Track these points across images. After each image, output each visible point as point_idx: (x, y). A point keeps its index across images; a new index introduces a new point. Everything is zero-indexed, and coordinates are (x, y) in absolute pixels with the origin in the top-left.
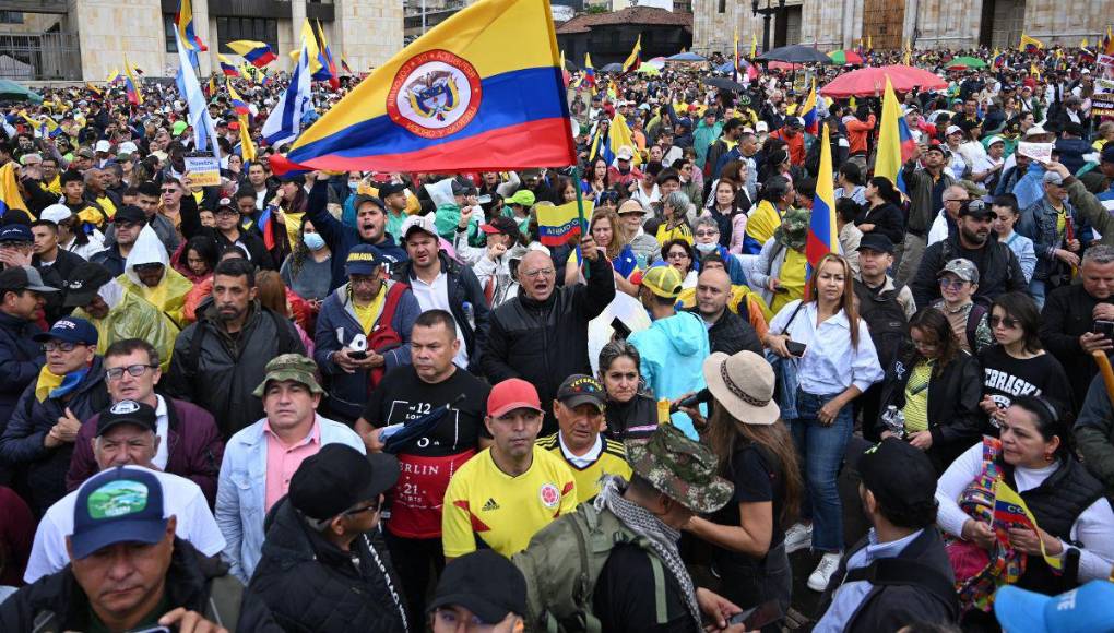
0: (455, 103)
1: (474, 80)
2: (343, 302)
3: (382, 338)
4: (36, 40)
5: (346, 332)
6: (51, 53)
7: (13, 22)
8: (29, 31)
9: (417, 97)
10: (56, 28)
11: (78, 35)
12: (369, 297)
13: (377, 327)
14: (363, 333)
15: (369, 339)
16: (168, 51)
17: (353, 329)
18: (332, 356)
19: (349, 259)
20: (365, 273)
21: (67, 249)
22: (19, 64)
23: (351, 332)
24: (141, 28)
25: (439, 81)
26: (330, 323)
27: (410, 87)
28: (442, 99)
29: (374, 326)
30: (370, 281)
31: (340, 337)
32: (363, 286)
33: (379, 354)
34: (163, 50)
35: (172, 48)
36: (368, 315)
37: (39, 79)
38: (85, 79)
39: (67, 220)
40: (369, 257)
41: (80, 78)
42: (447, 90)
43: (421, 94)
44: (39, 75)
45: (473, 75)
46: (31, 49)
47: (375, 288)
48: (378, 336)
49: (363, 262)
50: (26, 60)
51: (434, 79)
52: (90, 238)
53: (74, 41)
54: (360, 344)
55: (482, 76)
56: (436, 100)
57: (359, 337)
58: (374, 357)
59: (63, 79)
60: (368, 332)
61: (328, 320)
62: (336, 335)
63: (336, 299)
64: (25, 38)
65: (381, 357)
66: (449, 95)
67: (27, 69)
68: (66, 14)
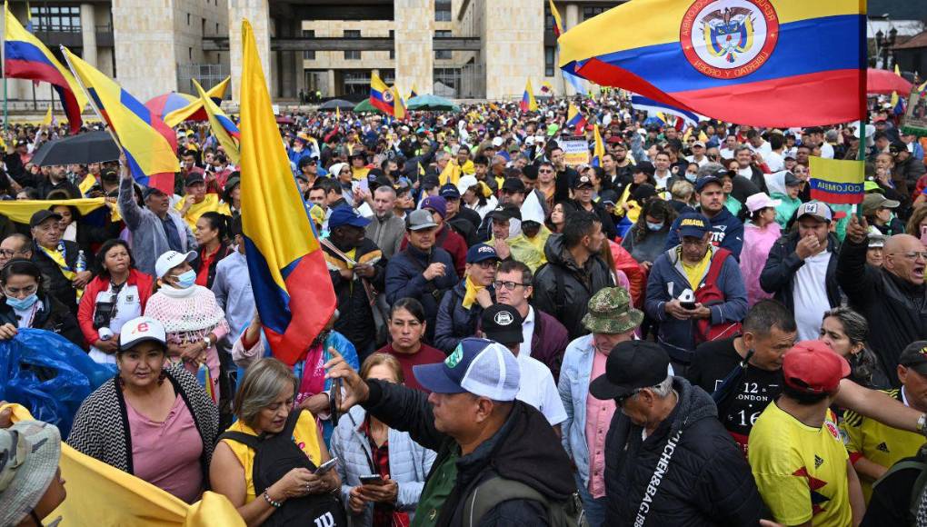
0: (747, 45)
1: (772, 24)
2: (673, 261)
3: (708, 295)
4: (458, 70)
5: (675, 287)
6: (466, 78)
7: (446, 58)
8: (455, 64)
9: (712, 30)
10: (472, 61)
11: (485, 65)
12: (696, 258)
13: (703, 285)
14: (690, 288)
15: (696, 294)
16: (546, 75)
17: (682, 284)
18: (663, 306)
19: (682, 224)
20: (696, 237)
21: (473, 208)
22: (448, 88)
23: (680, 287)
24: (529, 59)
25: (736, 18)
26: (662, 278)
27: (707, 19)
28: (736, 37)
29: (700, 284)
30: (699, 244)
31: (671, 291)
32: (693, 247)
33: (706, 306)
34: (543, 75)
35: (550, 72)
36: (696, 274)
37: (459, 98)
38: (488, 97)
39: (474, 187)
40: (700, 223)
41: (485, 97)
42: (742, 30)
43: (716, 28)
44: (458, 96)
45: (772, 18)
46: (455, 76)
47: (703, 250)
48: (703, 293)
49: (695, 227)
50: (451, 85)
51: (732, 15)
52: (488, 201)
53: (483, 71)
54: (688, 297)
55: (781, 21)
56: (729, 38)
57: (686, 292)
58: (701, 309)
59: (473, 98)
60: (694, 288)
61: (659, 274)
62: (666, 288)
63: (668, 258)
64: (452, 69)
65: (708, 310)
66: (744, 36)
67: (452, 91)
68: (479, 50)
